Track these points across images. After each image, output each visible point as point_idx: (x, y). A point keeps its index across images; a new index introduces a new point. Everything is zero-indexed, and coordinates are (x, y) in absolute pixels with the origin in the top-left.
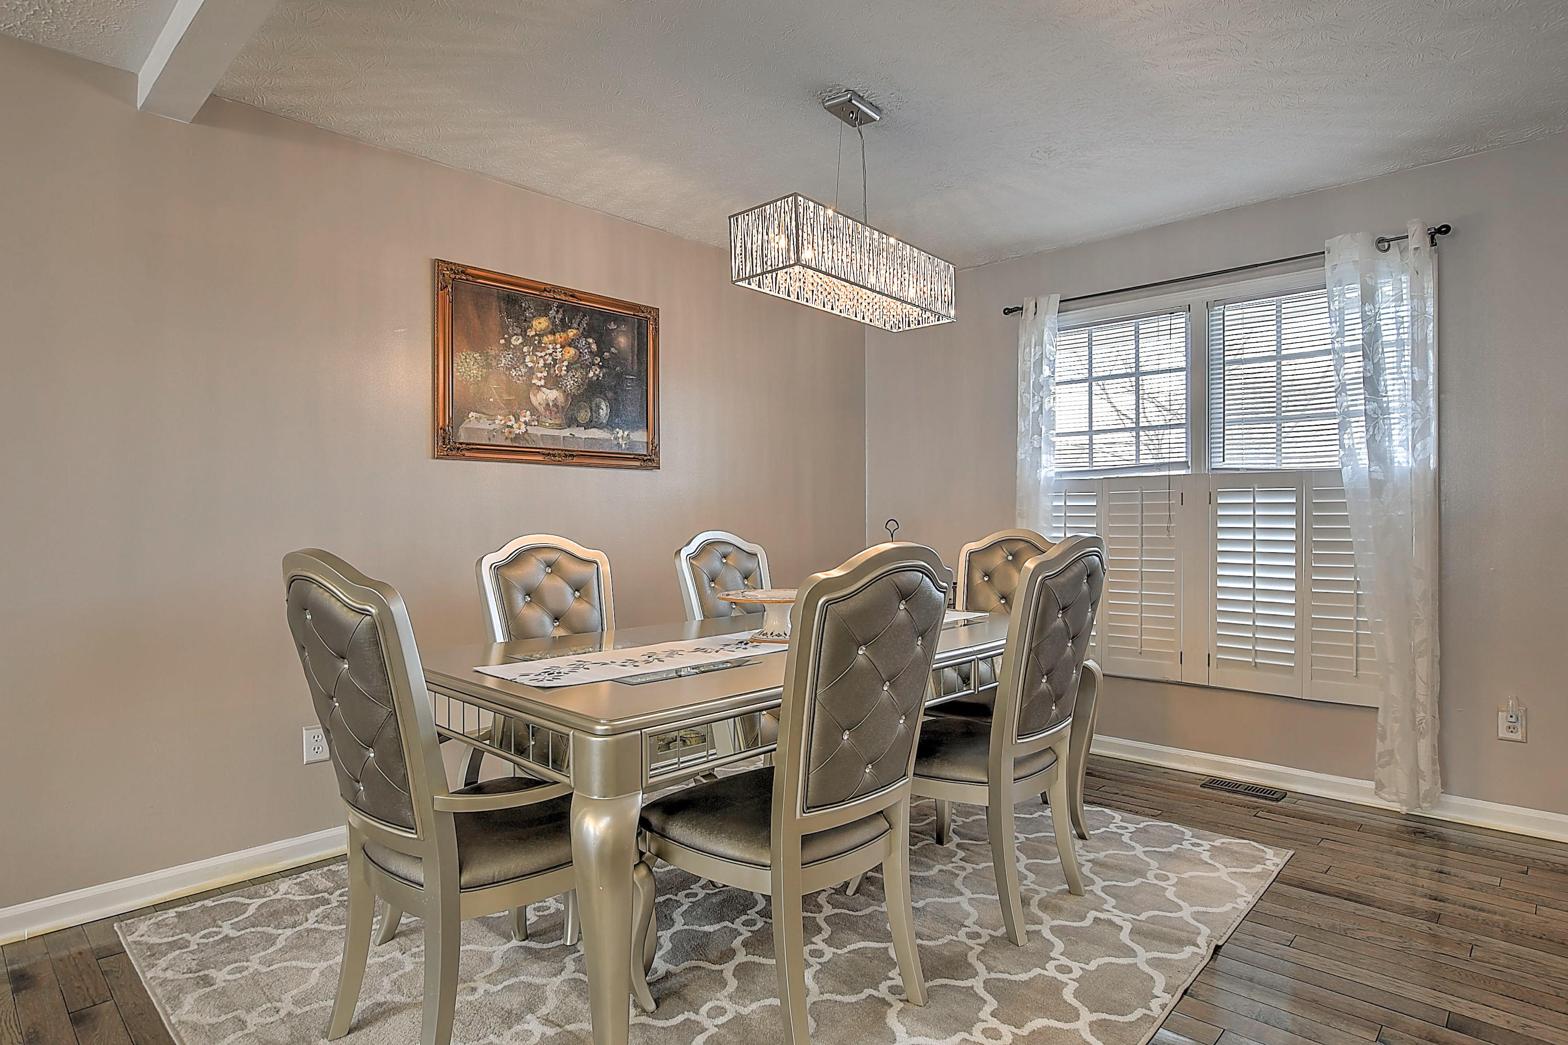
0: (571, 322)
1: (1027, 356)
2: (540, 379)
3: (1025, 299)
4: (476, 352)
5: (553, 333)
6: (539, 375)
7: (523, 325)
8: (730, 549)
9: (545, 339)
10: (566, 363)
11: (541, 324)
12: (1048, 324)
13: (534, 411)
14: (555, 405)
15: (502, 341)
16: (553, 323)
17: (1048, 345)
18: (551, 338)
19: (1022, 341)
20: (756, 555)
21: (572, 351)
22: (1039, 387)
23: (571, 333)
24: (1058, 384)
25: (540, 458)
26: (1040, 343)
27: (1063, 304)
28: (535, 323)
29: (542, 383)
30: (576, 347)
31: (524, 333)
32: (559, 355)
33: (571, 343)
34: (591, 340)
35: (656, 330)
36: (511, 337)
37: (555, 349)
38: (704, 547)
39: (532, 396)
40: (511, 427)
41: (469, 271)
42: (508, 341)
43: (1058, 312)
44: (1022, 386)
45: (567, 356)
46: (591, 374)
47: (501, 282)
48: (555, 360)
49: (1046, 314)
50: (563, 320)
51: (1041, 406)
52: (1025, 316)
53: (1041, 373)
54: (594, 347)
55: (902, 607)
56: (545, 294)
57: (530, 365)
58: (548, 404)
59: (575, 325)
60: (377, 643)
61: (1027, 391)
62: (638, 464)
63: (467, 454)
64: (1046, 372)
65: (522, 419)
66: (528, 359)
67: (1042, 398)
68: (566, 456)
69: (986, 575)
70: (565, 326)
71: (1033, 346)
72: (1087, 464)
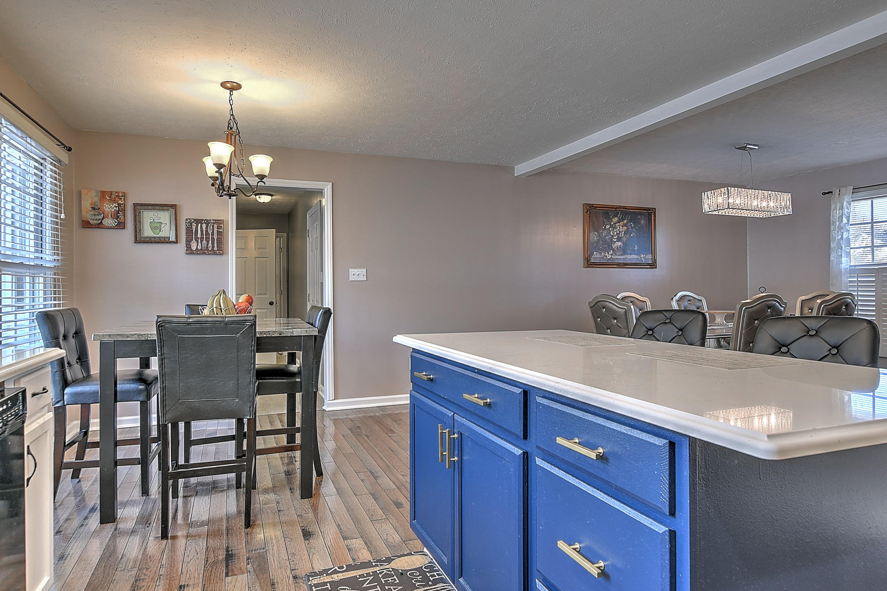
0: (625, 217)
1: (835, 214)
2: (615, 239)
3: (834, 188)
4: (596, 232)
5: (619, 222)
6: (615, 237)
7: (609, 220)
8: (691, 298)
9: (617, 225)
10: (623, 232)
11: (615, 220)
12: (846, 199)
13: (613, 250)
14: (620, 248)
15: (603, 227)
16: (619, 219)
17: (846, 209)
18: (619, 224)
19: (833, 207)
20: (701, 300)
21: (625, 228)
22: (841, 228)
23: (625, 222)
24: (851, 225)
25: (616, 266)
26: (842, 208)
27: (854, 190)
28: (613, 220)
29: (616, 240)
30: (627, 226)
31: (610, 224)
32: (621, 230)
33: (625, 225)
34: (632, 223)
35: (655, 216)
36: (606, 225)
37: (620, 228)
38: (681, 297)
39: (613, 245)
40: (607, 256)
41: (594, 206)
42: (605, 227)
43: (852, 193)
44: (832, 227)
45: (624, 230)
46: (632, 235)
47: (603, 208)
48: (620, 232)
49: (845, 195)
50: (622, 217)
51: (842, 237)
52: (834, 196)
53: (842, 222)
54: (633, 225)
55: (769, 311)
56: (617, 209)
57: (612, 234)
58: (618, 247)
59: (626, 219)
60: (626, 315)
61: (835, 230)
62: (649, 267)
63: (594, 266)
64: (845, 220)
65: (610, 253)
66: (611, 232)
67: (842, 233)
68: (624, 265)
69: (810, 309)
70: (623, 220)
71: (838, 209)
72: (871, 261)
